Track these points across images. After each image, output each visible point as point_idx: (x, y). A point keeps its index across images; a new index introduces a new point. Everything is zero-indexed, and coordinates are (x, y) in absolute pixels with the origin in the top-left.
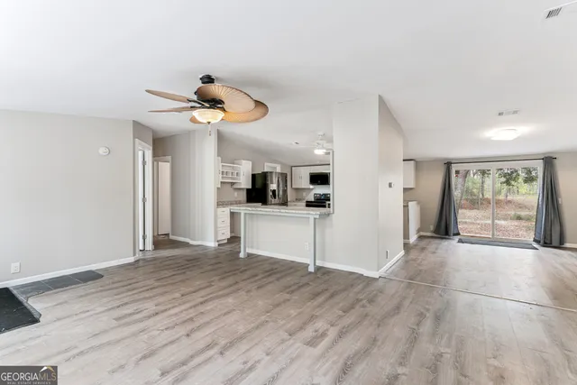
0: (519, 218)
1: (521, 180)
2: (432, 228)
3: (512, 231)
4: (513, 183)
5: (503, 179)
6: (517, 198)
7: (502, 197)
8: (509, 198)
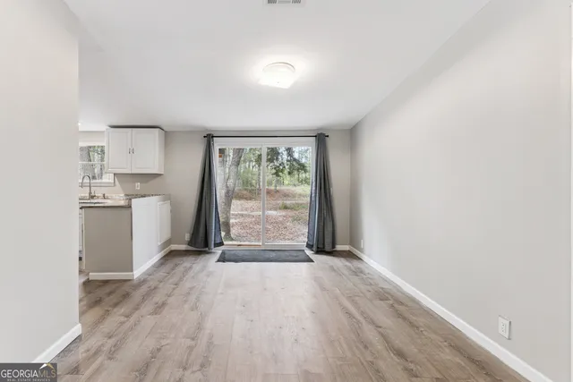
0: (286, 208)
1: (286, 172)
2: (187, 237)
3: (281, 223)
4: (280, 174)
5: (274, 171)
6: (283, 188)
7: (273, 188)
8: (278, 188)
